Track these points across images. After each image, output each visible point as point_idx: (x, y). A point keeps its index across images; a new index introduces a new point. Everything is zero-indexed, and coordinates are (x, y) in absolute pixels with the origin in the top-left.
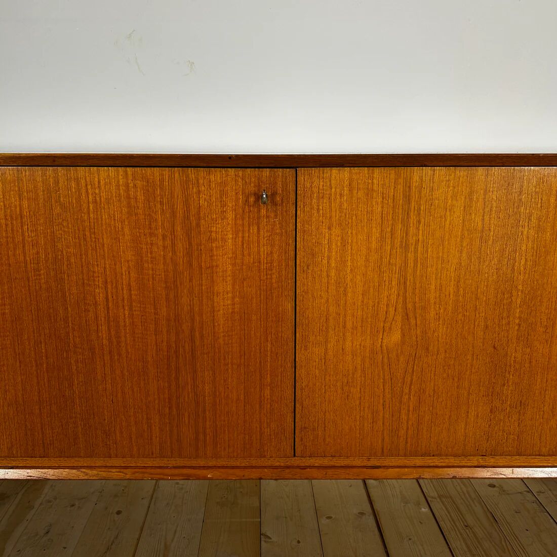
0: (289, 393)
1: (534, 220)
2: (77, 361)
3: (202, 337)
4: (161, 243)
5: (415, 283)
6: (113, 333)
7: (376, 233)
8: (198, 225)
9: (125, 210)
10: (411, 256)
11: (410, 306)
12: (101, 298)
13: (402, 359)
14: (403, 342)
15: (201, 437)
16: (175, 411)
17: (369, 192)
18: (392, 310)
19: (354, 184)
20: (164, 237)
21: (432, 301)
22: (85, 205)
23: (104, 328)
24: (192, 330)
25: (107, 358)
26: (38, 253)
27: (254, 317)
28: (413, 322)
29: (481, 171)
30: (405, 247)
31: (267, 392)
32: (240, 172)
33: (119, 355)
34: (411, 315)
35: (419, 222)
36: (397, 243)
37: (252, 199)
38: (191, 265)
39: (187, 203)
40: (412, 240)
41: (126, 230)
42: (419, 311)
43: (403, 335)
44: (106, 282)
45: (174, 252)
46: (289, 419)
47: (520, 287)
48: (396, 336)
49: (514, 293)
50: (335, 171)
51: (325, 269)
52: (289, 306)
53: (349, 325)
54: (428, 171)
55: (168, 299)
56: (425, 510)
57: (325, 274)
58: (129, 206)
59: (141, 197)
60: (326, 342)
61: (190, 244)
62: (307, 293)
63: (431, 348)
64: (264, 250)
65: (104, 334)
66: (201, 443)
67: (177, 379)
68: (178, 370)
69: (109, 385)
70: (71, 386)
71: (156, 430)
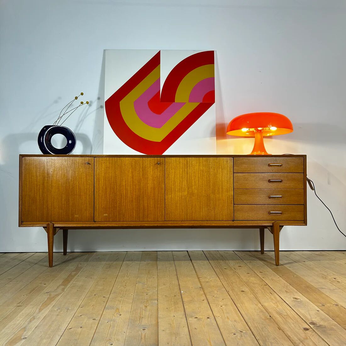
0: (164, 206)
2: (118, 198)
3: (145, 193)
4: (137, 173)
5: (190, 181)
6: (126, 192)
7: (181, 170)
8: (145, 169)
10: (188, 175)
11: (189, 186)
12: (124, 184)
13: (188, 198)
14: (188, 194)
15: (144, 216)
16: (139, 210)
17: (180, 162)
18: (185, 187)
19: (177, 161)
20: (138, 171)
21: (193, 185)
22: (122, 165)
23: (125, 191)
24: (143, 191)
25: (125, 198)
26: (112, 175)
27: (156, 189)
28: (190, 189)
29: (201, 158)
30: (187, 174)
31: (159, 206)
32: (154, 158)
33: (127, 197)
35: (190, 168)
36: (186, 173)
37: (156, 164)
38: (143, 177)
39: (143, 165)
40: (189, 172)
41: (130, 170)
42: (191, 187)
43: (188, 192)
44: (126, 181)
45: (140, 175)
46: (164, 211)
47: (211, 182)
48: (186, 193)
50: (173, 158)
51: (171, 178)
52: (164, 186)
53: (176, 190)
54: (191, 158)
55: (138, 185)
58: (131, 165)
59: (134, 163)
60: (172, 194)
61: (143, 173)
62: (167, 183)
63: (194, 195)
64: (158, 174)
65: (124, 192)
66: (144, 218)
67: (139, 202)
68: (140, 200)
69: (125, 204)
70: (116, 204)
71: (134, 214)
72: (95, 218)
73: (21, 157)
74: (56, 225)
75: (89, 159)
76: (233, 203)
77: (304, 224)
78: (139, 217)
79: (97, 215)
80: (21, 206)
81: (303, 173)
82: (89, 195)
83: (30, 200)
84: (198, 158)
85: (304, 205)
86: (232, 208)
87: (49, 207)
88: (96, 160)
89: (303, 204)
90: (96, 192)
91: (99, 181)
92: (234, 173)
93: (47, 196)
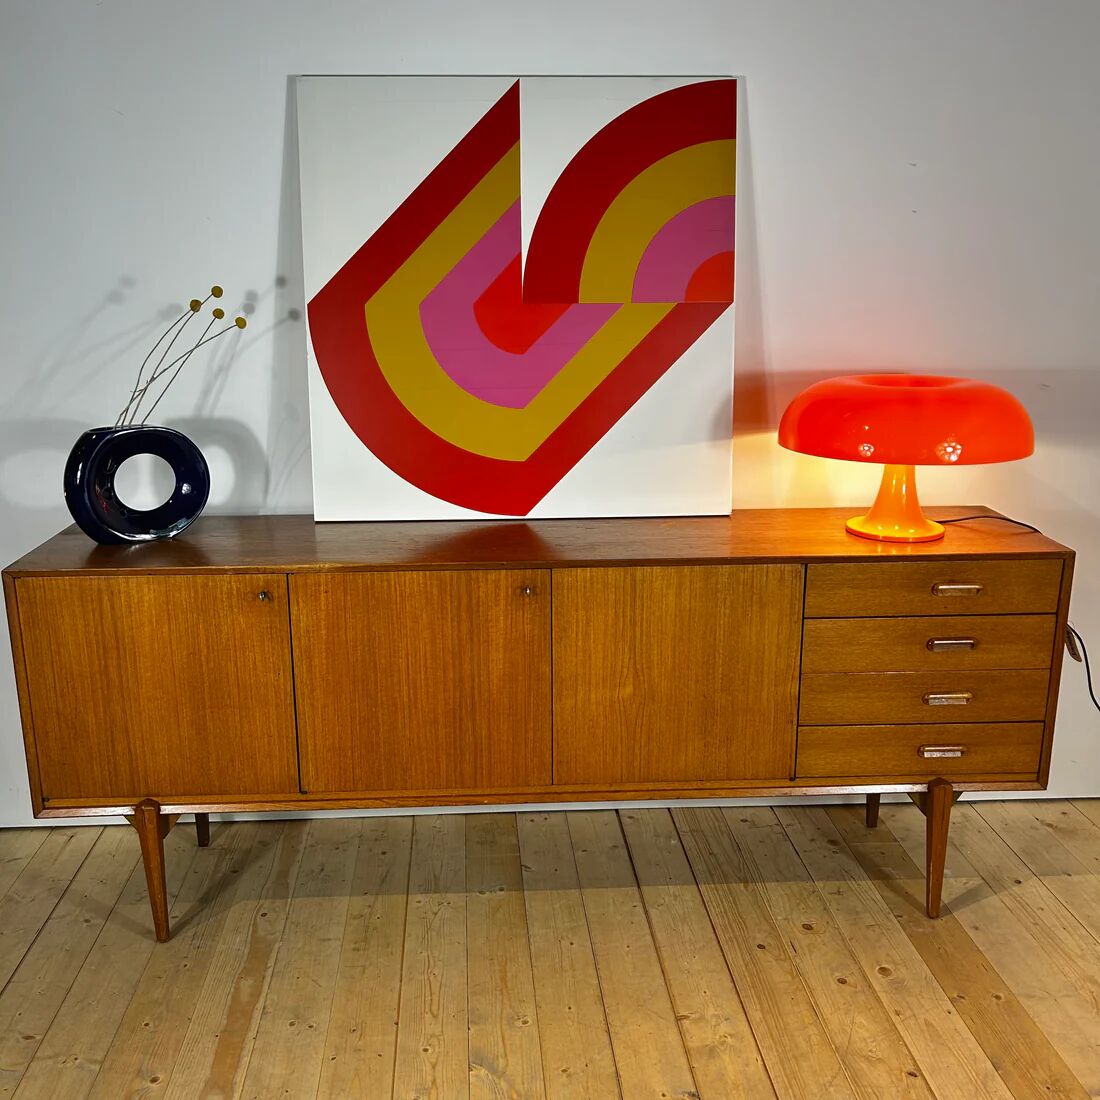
0: (547, 735)
1: (728, 603)
2: (383, 715)
3: (480, 694)
4: (450, 624)
5: (642, 649)
6: (412, 692)
7: (611, 613)
8: (478, 611)
9: (424, 601)
10: (638, 629)
11: (638, 666)
13: (634, 706)
14: (634, 694)
15: (479, 771)
16: (458, 751)
17: (606, 585)
18: (625, 670)
19: (594, 579)
20: (452, 620)
21: (655, 663)
22: (394, 598)
23: (406, 688)
24: (473, 688)
25: (406, 711)
26: (356, 634)
27: (520, 678)
28: (641, 678)
29: (686, 569)
30: (634, 624)
31: (531, 734)
32: (509, 572)
33: (416, 708)
34: (640, 674)
35: (643, 605)
36: (628, 620)
37: (518, 591)
38: (472, 639)
39: (469, 595)
40: (638, 618)
41: (424, 616)
42: (645, 671)
43: (635, 689)
44: (408, 654)
45: (459, 631)
46: (548, 755)
47: (721, 651)
48: (629, 690)
49: (717, 655)
50: (579, 570)
51: (574, 640)
52: (547, 669)
53: (593, 681)
54: (648, 569)
55: (454, 667)
56: (674, 842)
57: (574, 644)
58: (427, 598)
59: (435, 591)
60: (576, 695)
61: (472, 625)
62: (561, 658)
63: (656, 698)
64: (528, 628)
65: (405, 693)
66: (478, 776)
67: (460, 726)
68: (461, 719)
69: (407, 732)
70: (377, 733)
71: (443, 766)
72: (304, 782)
73: (9, 580)
74: (166, 810)
75: (267, 582)
76: (795, 722)
77: (1036, 785)
78: (461, 774)
79: (312, 773)
80: (33, 750)
81: (1056, 614)
82: (277, 705)
83: (63, 725)
84: (672, 570)
85: (1044, 722)
86: (790, 738)
87: (135, 747)
88: (296, 582)
89: (1041, 718)
90: (303, 694)
91: (310, 658)
92: (804, 618)
93: (124, 711)
